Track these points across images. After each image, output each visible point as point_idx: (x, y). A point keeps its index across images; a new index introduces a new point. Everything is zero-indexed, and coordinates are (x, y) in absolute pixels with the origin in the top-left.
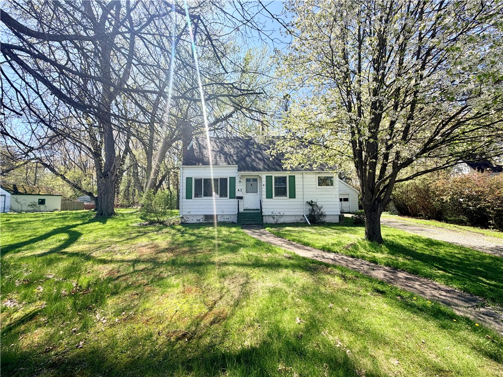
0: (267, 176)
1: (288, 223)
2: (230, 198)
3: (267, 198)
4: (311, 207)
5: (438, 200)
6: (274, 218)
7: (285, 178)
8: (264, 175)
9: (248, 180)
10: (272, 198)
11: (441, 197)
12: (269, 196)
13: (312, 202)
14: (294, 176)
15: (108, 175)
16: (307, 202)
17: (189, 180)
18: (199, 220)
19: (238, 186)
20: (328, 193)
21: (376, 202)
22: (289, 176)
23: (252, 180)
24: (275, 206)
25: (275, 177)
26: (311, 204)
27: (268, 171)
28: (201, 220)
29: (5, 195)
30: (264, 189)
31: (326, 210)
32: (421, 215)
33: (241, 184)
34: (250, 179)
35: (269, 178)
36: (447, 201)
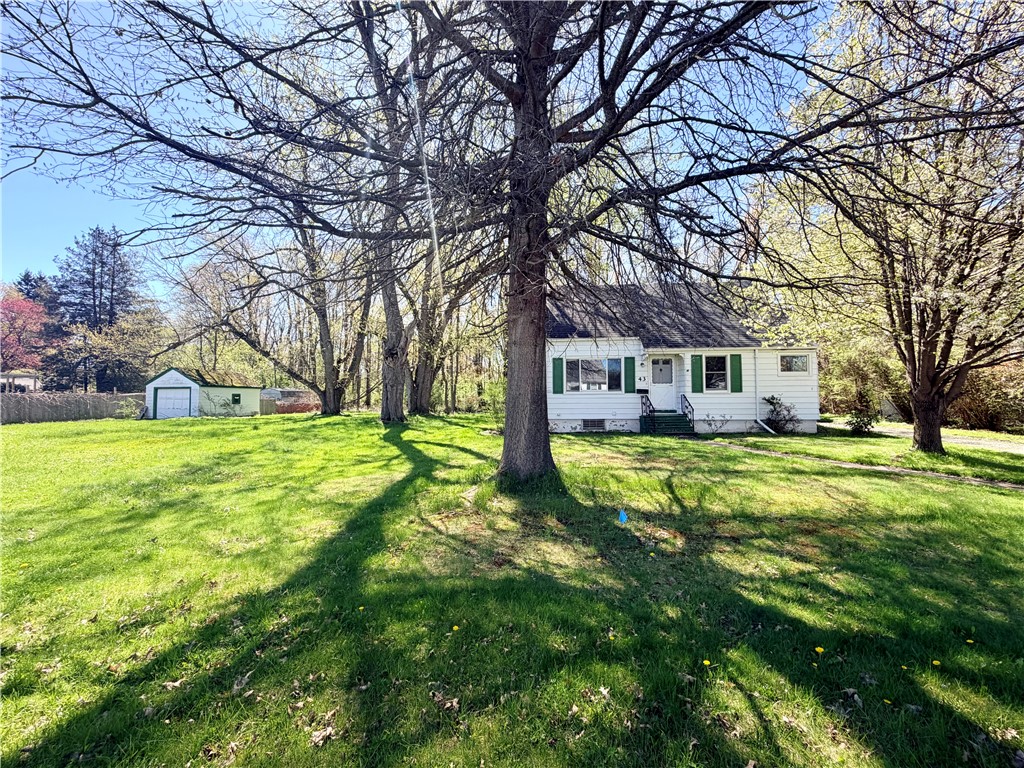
0: (692, 356)
1: (731, 434)
2: (626, 392)
3: (693, 392)
4: (772, 407)
5: (997, 396)
6: (710, 425)
7: (723, 359)
8: (687, 354)
9: (655, 362)
10: (702, 391)
11: (1004, 390)
12: (697, 388)
13: (773, 398)
14: (740, 356)
15: (397, 354)
16: (764, 399)
17: (557, 362)
18: (575, 428)
19: (639, 372)
20: (799, 383)
21: (936, 397)
22: (732, 356)
23: (661, 363)
24: (709, 406)
25: (707, 358)
26: (770, 401)
27: (695, 347)
28: (579, 427)
29: (190, 388)
30: (688, 377)
31: (799, 413)
32: (956, 423)
33: (645, 369)
34: (658, 361)
35: (696, 360)
36: (1016, 397)
